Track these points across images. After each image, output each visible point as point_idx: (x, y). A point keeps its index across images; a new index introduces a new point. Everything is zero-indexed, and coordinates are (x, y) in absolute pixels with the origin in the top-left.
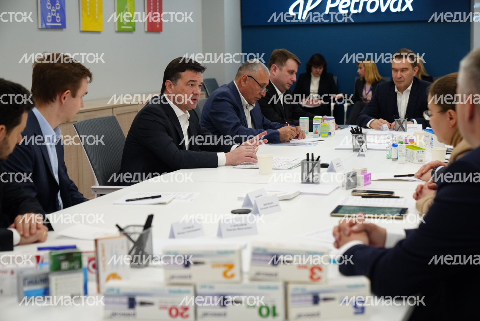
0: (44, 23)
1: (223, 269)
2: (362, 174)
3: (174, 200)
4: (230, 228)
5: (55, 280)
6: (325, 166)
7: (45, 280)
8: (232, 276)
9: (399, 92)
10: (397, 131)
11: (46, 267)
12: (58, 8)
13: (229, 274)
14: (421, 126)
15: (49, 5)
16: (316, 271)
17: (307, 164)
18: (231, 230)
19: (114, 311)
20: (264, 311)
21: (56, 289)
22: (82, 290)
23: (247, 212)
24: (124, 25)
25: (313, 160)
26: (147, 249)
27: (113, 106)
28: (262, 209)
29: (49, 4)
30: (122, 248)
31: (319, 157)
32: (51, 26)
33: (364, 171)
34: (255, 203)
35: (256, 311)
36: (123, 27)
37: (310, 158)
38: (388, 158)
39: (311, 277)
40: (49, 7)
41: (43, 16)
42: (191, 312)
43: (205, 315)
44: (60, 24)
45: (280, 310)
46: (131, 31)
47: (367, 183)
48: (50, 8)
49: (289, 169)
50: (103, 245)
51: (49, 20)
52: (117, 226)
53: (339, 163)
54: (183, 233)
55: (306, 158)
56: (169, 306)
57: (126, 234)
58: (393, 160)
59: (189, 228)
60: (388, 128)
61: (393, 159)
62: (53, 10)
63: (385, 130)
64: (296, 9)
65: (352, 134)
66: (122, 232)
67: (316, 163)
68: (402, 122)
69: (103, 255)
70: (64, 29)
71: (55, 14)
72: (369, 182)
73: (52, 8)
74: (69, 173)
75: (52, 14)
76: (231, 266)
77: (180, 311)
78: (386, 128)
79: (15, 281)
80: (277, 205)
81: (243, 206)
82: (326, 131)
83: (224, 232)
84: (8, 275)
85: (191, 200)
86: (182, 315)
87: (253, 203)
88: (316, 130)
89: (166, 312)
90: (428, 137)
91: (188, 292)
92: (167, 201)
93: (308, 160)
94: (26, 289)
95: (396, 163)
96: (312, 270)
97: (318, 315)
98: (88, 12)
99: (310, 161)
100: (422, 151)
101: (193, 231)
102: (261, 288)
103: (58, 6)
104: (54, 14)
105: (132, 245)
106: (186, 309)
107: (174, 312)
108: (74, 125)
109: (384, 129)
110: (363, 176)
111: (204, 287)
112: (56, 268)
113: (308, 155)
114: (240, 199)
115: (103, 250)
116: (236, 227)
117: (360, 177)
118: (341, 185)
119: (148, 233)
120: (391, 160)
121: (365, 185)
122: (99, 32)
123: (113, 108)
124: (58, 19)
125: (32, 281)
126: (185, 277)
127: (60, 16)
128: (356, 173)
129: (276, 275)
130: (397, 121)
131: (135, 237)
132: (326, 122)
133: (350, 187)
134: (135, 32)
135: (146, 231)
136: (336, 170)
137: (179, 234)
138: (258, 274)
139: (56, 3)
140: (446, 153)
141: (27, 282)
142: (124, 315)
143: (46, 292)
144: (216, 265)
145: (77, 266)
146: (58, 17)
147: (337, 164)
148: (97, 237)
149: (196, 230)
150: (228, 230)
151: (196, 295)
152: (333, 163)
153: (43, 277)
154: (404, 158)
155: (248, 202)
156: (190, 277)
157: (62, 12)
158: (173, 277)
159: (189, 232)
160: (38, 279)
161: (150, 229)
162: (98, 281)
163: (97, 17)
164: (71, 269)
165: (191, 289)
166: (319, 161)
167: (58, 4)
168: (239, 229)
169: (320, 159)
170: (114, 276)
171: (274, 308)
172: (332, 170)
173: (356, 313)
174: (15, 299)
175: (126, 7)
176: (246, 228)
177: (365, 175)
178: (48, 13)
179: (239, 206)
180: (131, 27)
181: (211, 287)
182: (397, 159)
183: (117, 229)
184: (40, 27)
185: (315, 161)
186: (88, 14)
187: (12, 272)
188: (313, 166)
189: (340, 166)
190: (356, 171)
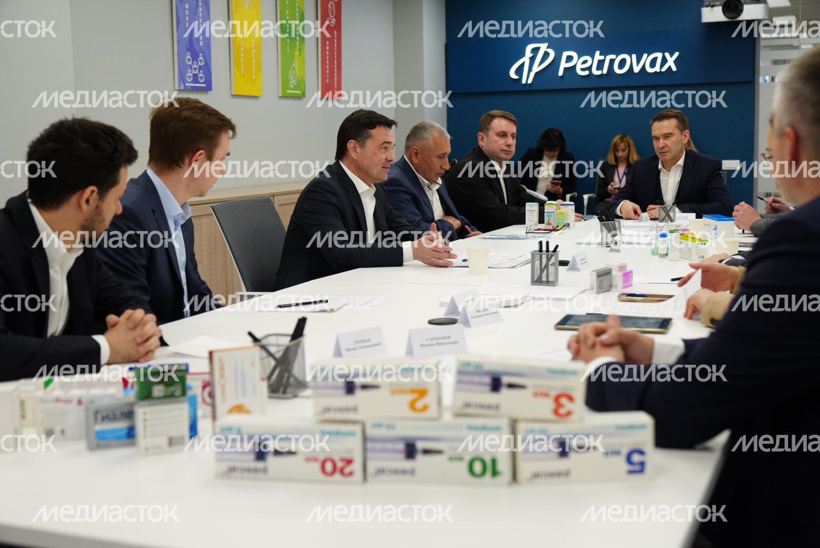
0: (182, 82)
1: (409, 397)
2: (620, 271)
3: (346, 307)
4: (425, 343)
5: (143, 413)
6: (564, 263)
7: (129, 415)
8: (425, 408)
9: (664, 169)
10: (662, 222)
11: (132, 395)
12: (201, 63)
13: (419, 405)
14: (694, 215)
15: (189, 59)
16: (564, 401)
17: (539, 256)
18: (426, 346)
19: (233, 464)
20: (478, 467)
21: (145, 427)
22: (186, 431)
23: (453, 322)
24: (290, 89)
25: (548, 251)
26: (296, 371)
27: (274, 193)
28: (475, 317)
29: (189, 57)
30: (253, 365)
31: (557, 246)
32: (192, 87)
33: (622, 268)
34: (464, 309)
35: (464, 466)
36: (288, 91)
37: (544, 248)
38: (655, 253)
39: (556, 412)
40: (189, 62)
41: (181, 74)
42: (357, 467)
43: (381, 471)
44: (204, 85)
45: (504, 466)
46: (299, 97)
47: (627, 284)
48: (191, 63)
49: (513, 267)
50: (221, 360)
51: (189, 79)
52: (250, 334)
53: (584, 259)
54: (354, 349)
55: (537, 248)
56: (322, 457)
57: (264, 348)
58: (660, 257)
59: (364, 341)
60: (649, 218)
61: (660, 254)
62: (195, 66)
63: (646, 220)
64: (519, 71)
65: (601, 221)
66: (259, 343)
67: (552, 256)
68: (668, 209)
69: (222, 376)
70: (210, 92)
71: (197, 72)
72: (630, 284)
73: (193, 63)
74: (200, 269)
75: (194, 72)
76: (422, 393)
77: (340, 465)
78: (646, 218)
79: (82, 415)
80: (496, 313)
81: (445, 315)
82: (563, 221)
83: (416, 348)
84: (74, 406)
85: (371, 307)
86: (342, 471)
87: (460, 309)
88: (549, 220)
89: (317, 466)
90: (709, 225)
91: (352, 434)
92: (335, 308)
93: (541, 250)
94: (99, 427)
95: (666, 261)
96: (557, 399)
97: (567, 474)
98: (242, 70)
99: (544, 252)
100: (703, 243)
101: (370, 346)
102: (470, 428)
103: (201, 61)
104: (195, 71)
105: (273, 363)
106: (349, 462)
107: (329, 467)
108: (212, 208)
109: (644, 218)
110: (621, 274)
111: (379, 425)
112: (146, 394)
113: (541, 243)
114: (442, 304)
115: (222, 369)
116: (435, 342)
117: (617, 275)
118: (589, 288)
119: (298, 345)
120: (658, 256)
121: (624, 287)
122: (256, 97)
123: (273, 196)
124: (202, 77)
125: (108, 416)
126: (347, 410)
127: (204, 74)
128: (611, 269)
129: (497, 407)
130: (662, 208)
131: (278, 352)
132: (563, 209)
133: (602, 290)
134: (304, 98)
135: (294, 342)
136: (580, 268)
137: (348, 350)
138: (468, 405)
139: (199, 57)
140: (738, 246)
141: (99, 416)
142: (249, 470)
143: (131, 433)
144: (397, 390)
145: (178, 393)
146: (202, 75)
147: (581, 260)
148: (212, 347)
149: (374, 345)
150: (422, 345)
151: (365, 439)
152: (576, 259)
153: (126, 410)
154: (677, 254)
155: (453, 307)
156: (355, 409)
157: (207, 68)
158: (327, 410)
159: (365, 347)
160: (118, 413)
161: (301, 339)
162: (214, 417)
163: (254, 77)
164: (169, 397)
165: (357, 429)
166: (556, 253)
167: (201, 58)
168: (438, 344)
169: (558, 250)
170: (239, 409)
171: (494, 461)
172: (575, 268)
173: (631, 472)
174: (82, 445)
175: (293, 65)
176: (449, 343)
177: (625, 272)
178: (187, 71)
179: (441, 314)
180: (300, 92)
181: (389, 427)
182: (667, 254)
183: (250, 339)
184: (177, 88)
185: (550, 253)
186: (242, 73)
187: (80, 402)
188: (548, 259)
189: (586, 262)
190: (610, 267)
